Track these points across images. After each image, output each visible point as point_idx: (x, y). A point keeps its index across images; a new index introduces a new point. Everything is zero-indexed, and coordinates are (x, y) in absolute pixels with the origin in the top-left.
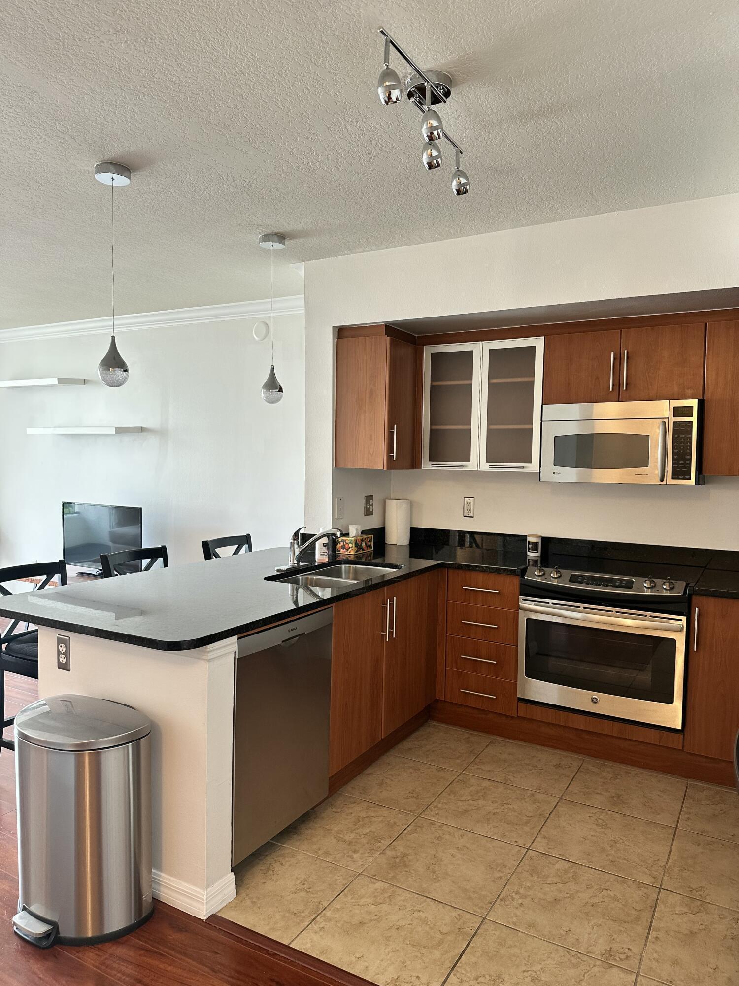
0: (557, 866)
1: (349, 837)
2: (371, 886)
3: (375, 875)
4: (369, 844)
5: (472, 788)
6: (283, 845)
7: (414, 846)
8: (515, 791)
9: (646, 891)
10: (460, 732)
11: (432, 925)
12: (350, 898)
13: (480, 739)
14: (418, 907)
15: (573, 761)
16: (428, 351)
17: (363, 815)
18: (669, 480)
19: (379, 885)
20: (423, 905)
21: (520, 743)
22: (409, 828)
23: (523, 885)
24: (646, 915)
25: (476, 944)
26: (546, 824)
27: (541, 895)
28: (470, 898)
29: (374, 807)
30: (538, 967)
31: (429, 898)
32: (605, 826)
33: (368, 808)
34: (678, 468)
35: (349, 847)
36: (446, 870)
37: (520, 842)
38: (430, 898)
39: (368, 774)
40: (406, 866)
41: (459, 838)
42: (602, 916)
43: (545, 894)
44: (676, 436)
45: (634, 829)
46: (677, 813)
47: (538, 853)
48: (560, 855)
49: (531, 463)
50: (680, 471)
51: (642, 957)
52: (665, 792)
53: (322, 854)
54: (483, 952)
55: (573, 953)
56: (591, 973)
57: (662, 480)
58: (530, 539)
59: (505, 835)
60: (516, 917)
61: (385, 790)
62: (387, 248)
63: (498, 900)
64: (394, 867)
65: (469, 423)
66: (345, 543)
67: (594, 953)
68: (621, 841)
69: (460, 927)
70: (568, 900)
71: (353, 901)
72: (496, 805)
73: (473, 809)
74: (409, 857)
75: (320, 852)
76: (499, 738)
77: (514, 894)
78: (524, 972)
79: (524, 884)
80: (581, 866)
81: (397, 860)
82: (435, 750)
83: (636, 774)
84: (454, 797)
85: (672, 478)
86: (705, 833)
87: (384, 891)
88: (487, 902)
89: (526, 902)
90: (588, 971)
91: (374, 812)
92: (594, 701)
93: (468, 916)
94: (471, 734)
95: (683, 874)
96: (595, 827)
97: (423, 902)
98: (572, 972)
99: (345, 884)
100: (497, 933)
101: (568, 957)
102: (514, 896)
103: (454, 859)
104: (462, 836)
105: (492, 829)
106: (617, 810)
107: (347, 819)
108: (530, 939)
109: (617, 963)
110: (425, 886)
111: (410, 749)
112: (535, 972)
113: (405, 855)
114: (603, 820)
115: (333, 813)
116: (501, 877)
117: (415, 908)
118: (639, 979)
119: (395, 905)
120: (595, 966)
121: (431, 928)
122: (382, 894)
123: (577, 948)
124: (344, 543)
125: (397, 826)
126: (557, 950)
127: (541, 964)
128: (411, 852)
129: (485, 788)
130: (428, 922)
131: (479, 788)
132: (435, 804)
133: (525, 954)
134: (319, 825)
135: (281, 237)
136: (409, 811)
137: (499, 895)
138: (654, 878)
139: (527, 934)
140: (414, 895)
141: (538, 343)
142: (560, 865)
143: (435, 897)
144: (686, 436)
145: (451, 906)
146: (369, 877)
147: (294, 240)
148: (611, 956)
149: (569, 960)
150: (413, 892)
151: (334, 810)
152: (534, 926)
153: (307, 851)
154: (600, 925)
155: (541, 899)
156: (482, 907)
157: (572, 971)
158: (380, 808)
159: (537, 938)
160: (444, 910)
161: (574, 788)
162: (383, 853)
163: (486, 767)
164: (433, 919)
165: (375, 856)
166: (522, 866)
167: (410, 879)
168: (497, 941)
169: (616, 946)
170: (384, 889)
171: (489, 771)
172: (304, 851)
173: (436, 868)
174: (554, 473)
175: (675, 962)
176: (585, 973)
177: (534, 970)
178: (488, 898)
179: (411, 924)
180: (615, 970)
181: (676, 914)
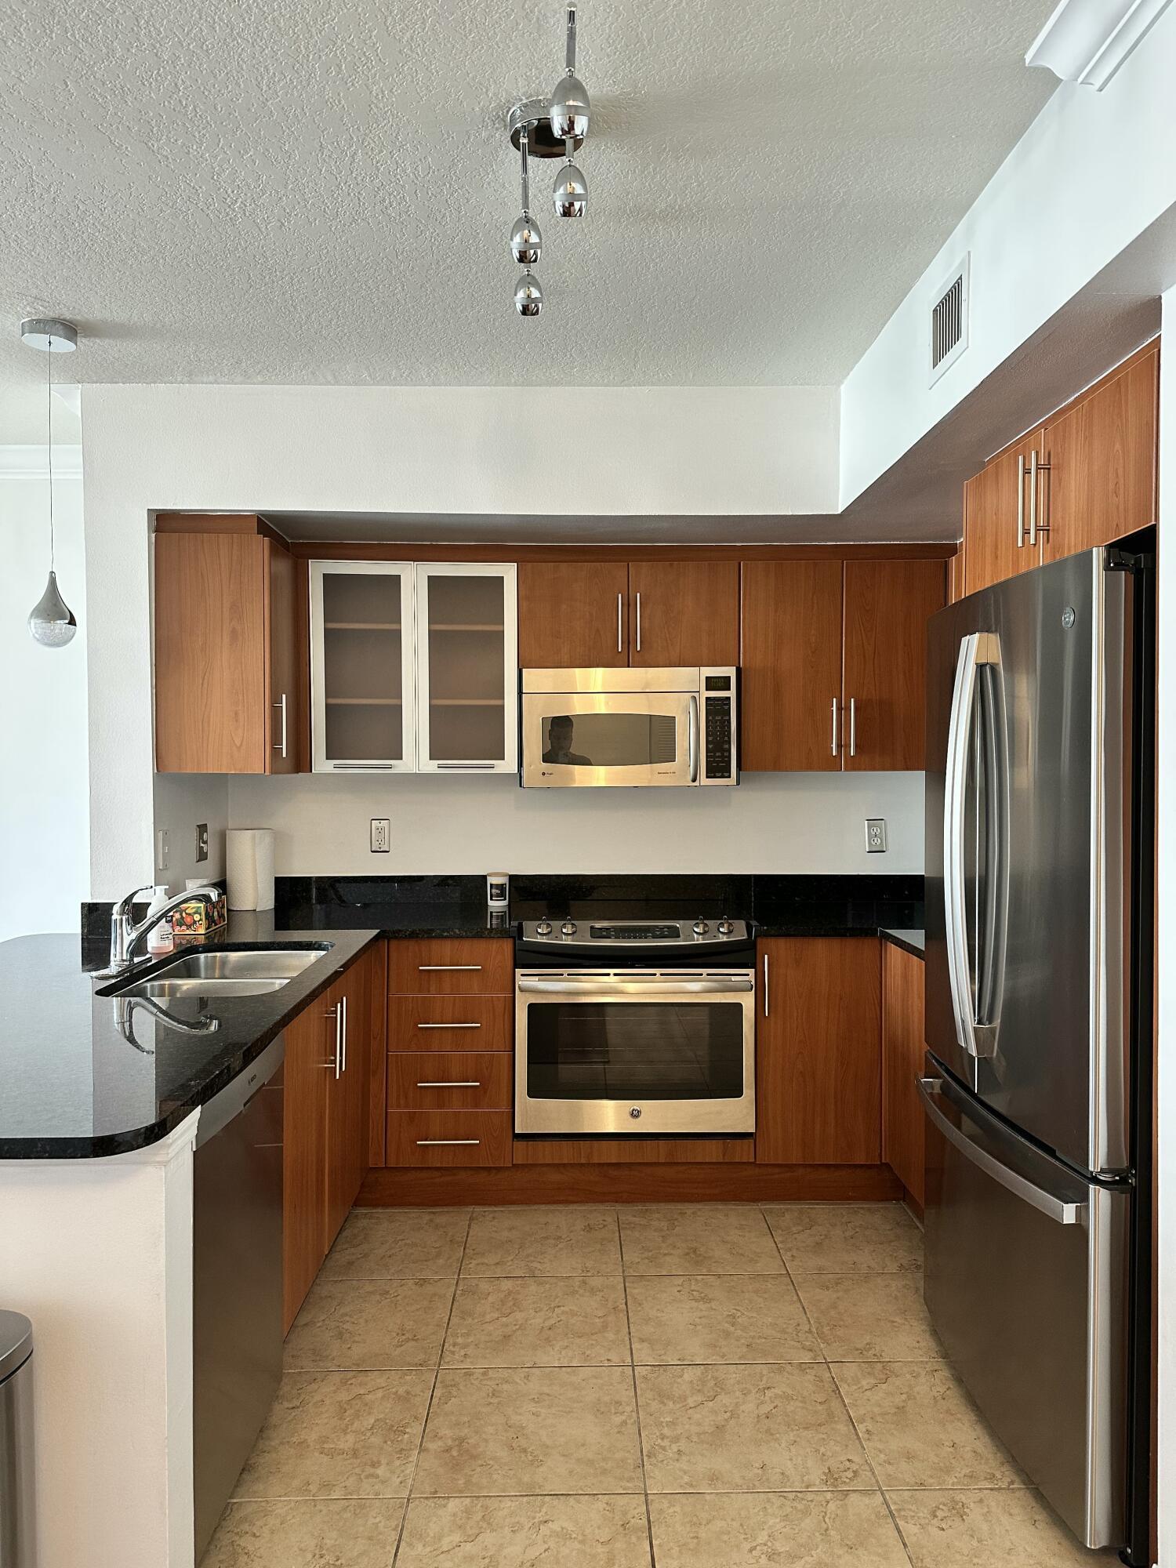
0: (686, 1377)
1: (347, 1442)
2: (440, 1512)
3: (436, 1492)
4: (389, 1443)
5: (491, 1299)
6: (235, 1501)
7: (466, 1419)
8: (555, 1283)
9: (813, 1372)
10: (413, 1215)
11: (580, 1538)
12: (420, 1547)
13: (454, 1219)
14: (539, 1517)
15: (604, 1215)
16: (318, 570)
17: (344, 1396)
18: (703, 780)
19: (453, 1505)
20: (544, 1510)
21: (513, 1208)
22: (437, 1393)
23: (662, 1422)
24: (835, 1404)
25: (662, 1539)
26: (631, 1320)
27: (694, 1429)
28: (604, 1472)
29: (355, 1377)
30: (762, 1537)
31: (545, 1495)
32: (705, 1299)
33: (344, 1382)
34: (714, 762)
35: (359, 1461)
36: (540, 1440)
37: (616, 1360)
38: (548, 1495)
39: (306, 1325)
40: (474, 1457)
41: (525, 1384)
42: (788, 1428)
43: (699, 1424)
44: (710, 718)
45: (743, 1292)
46: (777, 1254)
47: (649, 1367)
48: (679, 1360)
49: (504, 759)
50: (718, 767)
51: (870, 1465)
52: (744, 1229)
53: (319, 1489)
54: (679, 1546)
55: (791, 1496)
56: (830, 1513)
57: (694, 780)
58: (491, 880)
59: (588, 1356)
60: (685, 1473)
61: (354, 1342)
62: (262, 383)
63: (645, 1458)
64: (456, 1466)
65: (399, 695)
66: (184, 915)
67: (814, 1485)
68: (739, 1314)
69: (621, 1523)
70: (732, 1422)
71: (428, 1549)
72: (542, 1313)
73: (515, 1331)
74: (470, 1441)
75: (313, 1488)
76: (479, 1209)
77: (659, 1441)
78: (751, 1551)
79: (662, 1419)
80: (716, 1367)
81: (455, 1453)
82: (393, 1254)
83: (693, 1213)
84: (473, 1319)
85: (707, 777)
86: (824, 1270)
87: (468, 1512)
88: (632, 1467)
89: (683, 1444)
90: (825, 1513)
91: (360, 1384)
92: (635, 1114)
93: (621, 1501)
94: (433, 1213)
95: (838, 1333)
96: (694, 1304)
97: (541, 1507)
98: (808, 1523)
99: (397, 1526)
100: (677, 1508)
101: (788, 1503)
102: (662, 1444)
103: (540, 1418)
104: (527, 1377)
105: (563, 1352)
106: (704, 1270)
107: (322, 1413)
108: (725, 1499)
109: (849, 1487)
110: (526, 1479)
111: (351, 1263)
112: (765, 1545)
113: (461, 1440)
114: (698, 1291)
115: (290, 1411)
116: (624, 1423)
117: (536, 1520)
118: (888, 1497)
119: (501, 1527)
120: (828, 1502)
121: (582, 1542)
122: (468, 1518)
123: (790, 1486)
124: (181, 914)
125: (415, 1396)
126: (769, 1501)
127: (763, 1529)
128: (466, 1431)
129: (510, 1293)
130: (570, 1534)
131: (502, 1295)
132: (450, 1340)
133: (734, 1523)
134: (277, 1442)
135: (71, 330)
136: (416, 1365)
137: (642, 1452)
138: (811, 1350)
139: (717, 1494)
140: (521, 1498)
141: (508, 572)
142: (689, 1374)
143: (554, 1490)
144: (722, 718)
145: (586, 1494)
146: (427, 1498)
147: (92, 339)
148: (836, 1479)
149: (792, 1507)
150: (516, 1496)
151: (286, 1405)
152: (717, 1479)
153: (285, 1495)
154: (795, 1442)
155: (699, 1434)
156: (630, 1479)
157: (807, 1521)
158: (367, 1376)
159: (732, 1493)
160: (580, 1505)
161: (631, 1256)
162: (422, 1449)
163: (491, 1259)
164: (574, 1526)
165: (414, 1458)
166: (642, 1395)
167: (495, 1477)
168: (685, 1520)
169: (833, 1463)
170: (466, 1509)
171: (498, 1263)
172: (280, 1496)
173: (523, 1443)
174: (544, 774)
175: (910, 1456)
176: (824, 1517)
177: (761, 1542)
178: (629, 1461)
179: (549, 1549)
180: (853, 1497)
181: (866, 1390)
